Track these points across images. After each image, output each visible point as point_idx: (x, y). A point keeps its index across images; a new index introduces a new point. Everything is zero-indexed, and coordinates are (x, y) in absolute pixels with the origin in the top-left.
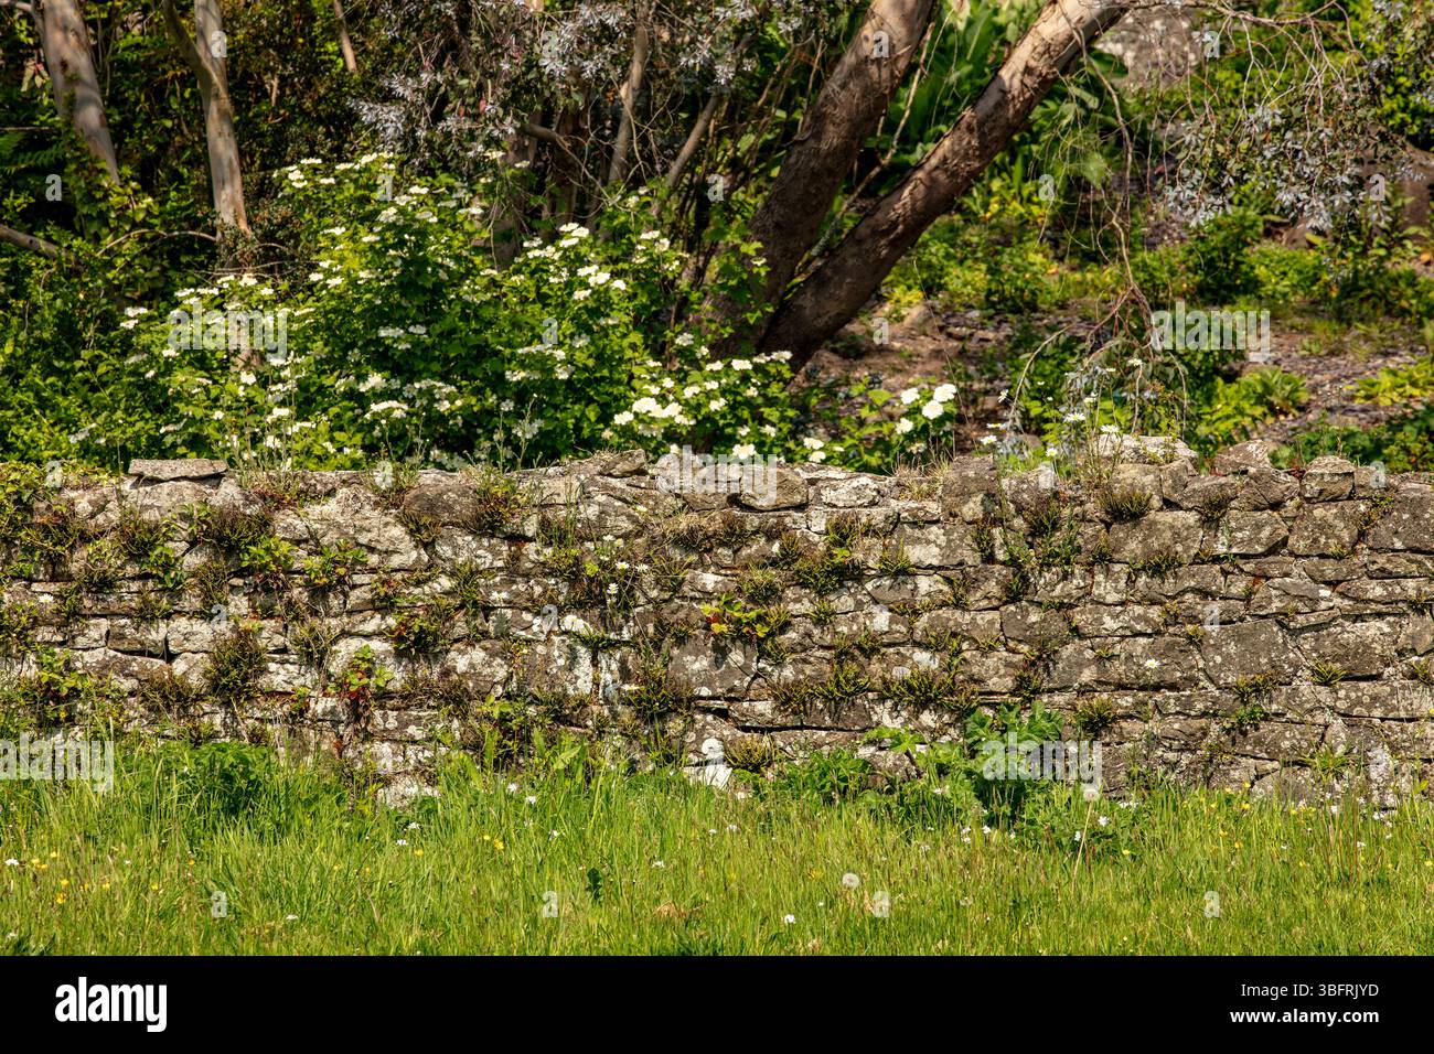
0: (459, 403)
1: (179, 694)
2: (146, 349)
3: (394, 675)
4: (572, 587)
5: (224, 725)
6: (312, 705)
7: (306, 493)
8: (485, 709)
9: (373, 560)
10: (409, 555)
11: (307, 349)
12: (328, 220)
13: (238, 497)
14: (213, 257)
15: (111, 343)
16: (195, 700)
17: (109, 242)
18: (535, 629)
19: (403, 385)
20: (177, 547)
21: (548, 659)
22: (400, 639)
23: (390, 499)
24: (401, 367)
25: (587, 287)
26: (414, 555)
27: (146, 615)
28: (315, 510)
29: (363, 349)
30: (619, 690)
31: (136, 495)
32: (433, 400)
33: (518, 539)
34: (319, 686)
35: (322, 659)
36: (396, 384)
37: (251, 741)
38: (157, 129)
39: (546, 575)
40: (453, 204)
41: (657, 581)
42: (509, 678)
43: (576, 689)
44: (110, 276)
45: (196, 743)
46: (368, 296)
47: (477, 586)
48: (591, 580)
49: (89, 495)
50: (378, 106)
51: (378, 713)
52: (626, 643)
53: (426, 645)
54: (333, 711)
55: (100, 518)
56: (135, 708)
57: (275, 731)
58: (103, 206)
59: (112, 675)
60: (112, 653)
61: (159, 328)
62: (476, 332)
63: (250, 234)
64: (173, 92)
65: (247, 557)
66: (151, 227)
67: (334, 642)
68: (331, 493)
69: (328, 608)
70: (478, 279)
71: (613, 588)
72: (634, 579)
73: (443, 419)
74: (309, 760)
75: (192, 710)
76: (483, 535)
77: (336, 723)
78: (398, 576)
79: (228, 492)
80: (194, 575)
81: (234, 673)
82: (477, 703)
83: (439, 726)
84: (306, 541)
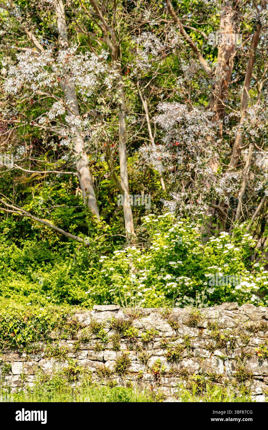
0: (191, 283)
1: (107, 372)
2: (105, 268)
3: (167, 367)
4: (217, 342)
5: (120, 381)
6: (144, 376)
7: (142, 314)
8: (193, 377)
9: (161, 334)
10: (171, 332)
11: (149, 267)
12: (156, 231)
13: (123, 316)
14: (125, 241)
15: (97, 266)
16: (111, 374)
17: (97, 238)
18: (207, 354)
19: (176, 278)
20: (106, 330)
21: (211, 363)
22: (168, 357)
23: (166, 316)
24: (176, 273)
25: (227, 249)
26: (172, 332)
27: (98, 350)
28: (144, 320)
29: (165, 268)
30: (231, 373)
31: (95, 315)
32: (184, 282)
33: (201, 328)
34: (146, 370)
35: (146, 362)
36: (174, 277)
37: (127, 386)
38: (111, 206)
39: (210, 339)
40: (190, 226)
41: (242, 341)
42: (200, 368)
43: (219, 372)
44: (97, 247)
45: (111, 386)
46: (166, 253)
47: (190, 342)
48: (223, 340)
49: (82, 315)
50: (169, 202)
51: (162, 378)
52: (233, 359)
53: (176, 359)
54: (150, 378)
55: (85, 322)
56: (95, 376)
57: (134, 383)
58: (96, 228)
59: (88, 367)
60: (89, 360)
61: (109, 262)
62: (196, 262)
63: (135, 235)
64: (116, 196)
65: (125, 333)
66: (109, 233)
67: (150, 357)
68: (149, 315)
69: (148, 348)
70: (197, 248)
71: (229, 343)
72: (235, 340)
73: (187, 287)
74: (143, 392)
75: (110, 377)
76: (191, 327)
77: (151, 381)
78: (168, 339)
79: (120, 315)
80: (111, 338)
81: (122, 366)
82: (191, 376)
83: (180, 383)
84: (142, 328)
